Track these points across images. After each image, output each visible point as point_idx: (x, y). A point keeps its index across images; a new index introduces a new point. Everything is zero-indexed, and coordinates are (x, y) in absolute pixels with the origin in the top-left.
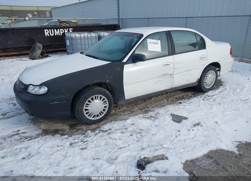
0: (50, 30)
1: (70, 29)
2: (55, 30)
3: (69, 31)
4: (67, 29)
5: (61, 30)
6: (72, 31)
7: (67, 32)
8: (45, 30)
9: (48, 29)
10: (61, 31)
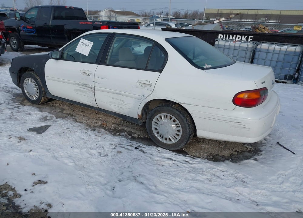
0: (225, 35)
1: (250, 37)
2: (231, 36)
3: (247, 39)
4: (246, 36)
5: (238, 36)
6: (251, 40)
7: (245, 40)
8: (220, 35)
9: (223, 34)
10: (237, 38)
